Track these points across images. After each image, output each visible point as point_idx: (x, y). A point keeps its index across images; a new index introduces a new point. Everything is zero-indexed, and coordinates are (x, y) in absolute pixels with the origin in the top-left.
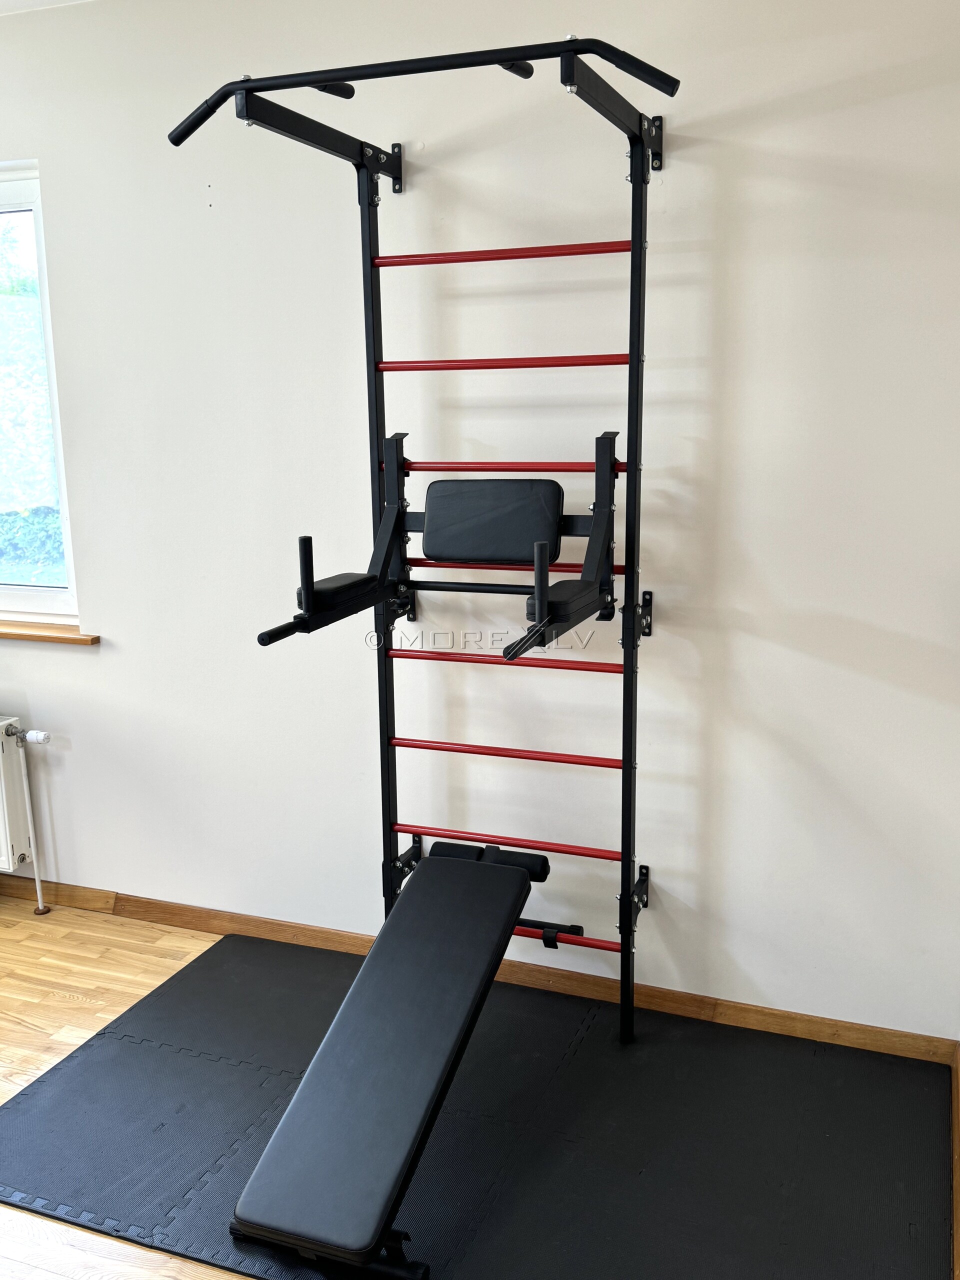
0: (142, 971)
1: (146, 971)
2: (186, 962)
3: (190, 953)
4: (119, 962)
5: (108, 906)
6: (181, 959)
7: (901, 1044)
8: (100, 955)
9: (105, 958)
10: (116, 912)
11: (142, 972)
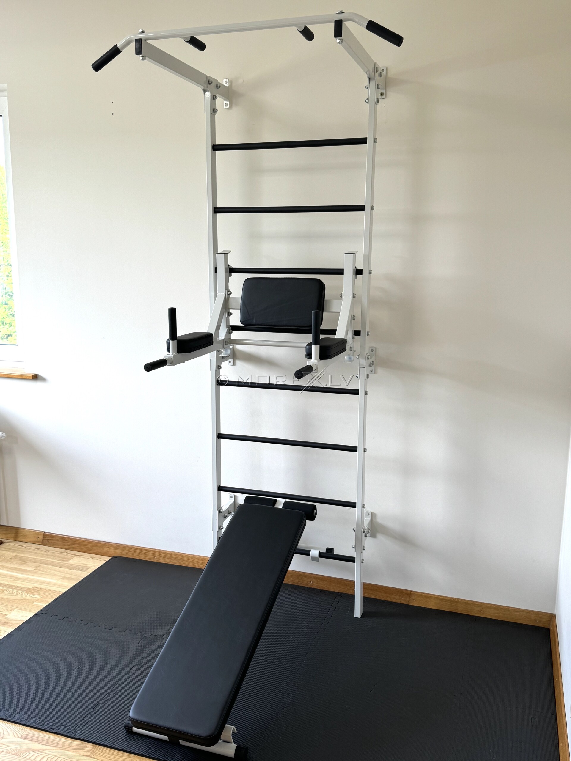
0: (61, 577)
1: (64, 578)
2: (88, 572)
3: (90, 567)
4: (46, 572)
5: (39, 540)
6: (85, 571)
7: (520, 616)
8: (35, 569)
9: (37, 570)
10: (43, 543)
11: (61, 579)
